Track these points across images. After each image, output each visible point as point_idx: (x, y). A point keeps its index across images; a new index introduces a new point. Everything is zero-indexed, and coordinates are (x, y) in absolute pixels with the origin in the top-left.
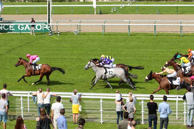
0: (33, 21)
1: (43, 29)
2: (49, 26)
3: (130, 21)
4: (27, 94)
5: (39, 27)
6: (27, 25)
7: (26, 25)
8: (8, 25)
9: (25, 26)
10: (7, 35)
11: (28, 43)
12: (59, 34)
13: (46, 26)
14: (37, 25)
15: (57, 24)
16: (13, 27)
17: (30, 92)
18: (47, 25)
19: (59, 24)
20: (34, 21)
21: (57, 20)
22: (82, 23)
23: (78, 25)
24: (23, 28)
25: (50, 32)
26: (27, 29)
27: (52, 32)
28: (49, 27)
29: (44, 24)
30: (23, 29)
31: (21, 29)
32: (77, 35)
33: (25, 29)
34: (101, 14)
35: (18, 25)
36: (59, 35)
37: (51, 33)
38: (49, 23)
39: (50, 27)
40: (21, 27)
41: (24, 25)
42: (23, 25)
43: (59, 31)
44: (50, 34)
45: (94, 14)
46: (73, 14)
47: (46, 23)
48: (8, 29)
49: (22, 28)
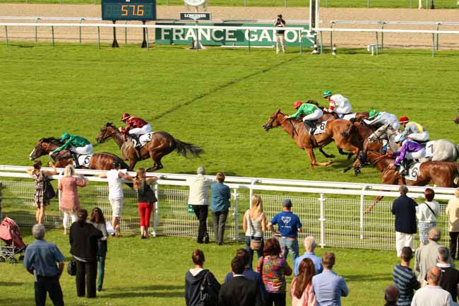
1: (300, 41)
2: (313, 32)
4: (250, 183)
5: (291, 35)
6: (265, 30)
7: (262, 31)
8: (222, 30)
9: (259, 32)
10: (220, 51)
11: (264, 71)
12: (335, 51)
13: (306, 33)
14: (287, 30)
15: (332, 30)
16: (233, 34)
17: (255, 179)
18: (308, 32)
19: (336, 30)
20: (284, 22)
21: (331, 21)
22: (386, 29)
23: (377, 32)
24: (256, 36)
25: (315, 46)
26: (265, 40)
27: (320, 47)
28: (313, 36)
29: (302, 28)
30: (256, 39)
31: (251, 40)
32: (375, 54)
33: (260, 40)
34: (433, 7)
35: (245, 30)
36: (334, 54)
37: (316, 49)
38: (314, 26)
39: (315, 36)
40: (252, 35)
41: (258, 30)
42: (255, 31)
43: (335, 46)
44: (315, 51)
45: (418, 7)
46: (372, 7)
47: (306, 27)
48: (222, 38)
49: (253, 38)
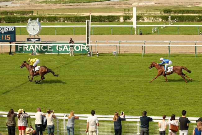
0: (71, 41)
1: (82, 50)
2: (87, 46)
3: (170, 42)
4: (64, 116)
5: (77, 48)
6: (66, 45)
7: (64, 46)
8: (46, 46)
9: (63, 47)
10: (45, 56)
11: (66, 64)
12: (98, 55)
13: (84, 47)
14: (76, 45)
15: (96, 45)
16: (51, 48)
17: (66, 114)
18: (86, 46)
19: (98, 45)
20: (73, 41)
21: (96, 41)
22: (121, 44)
23: (117, 46)
24: (61, 48)
25: (89, 53)
26: (65, 50)
27: (91, 53)
28: (88, 48)
29: (83, 45)
30: (61, 50)
31: (59, 50)
32: (116, 56)
33: (63, 50)
34: (141, 34)
35: (57, 46)
36: (97, 56)
37: (89, 54)
38: (88, 43)
39: (89, 48)
40: (60, 48)
41: (62, 46)
42: (61, 46)
43: (98, 52)
44: (89, 55)
45: (134, 34)
46: (113, 34)
47: (85, 44)
48: (46, 49)
49: (60, 49)
